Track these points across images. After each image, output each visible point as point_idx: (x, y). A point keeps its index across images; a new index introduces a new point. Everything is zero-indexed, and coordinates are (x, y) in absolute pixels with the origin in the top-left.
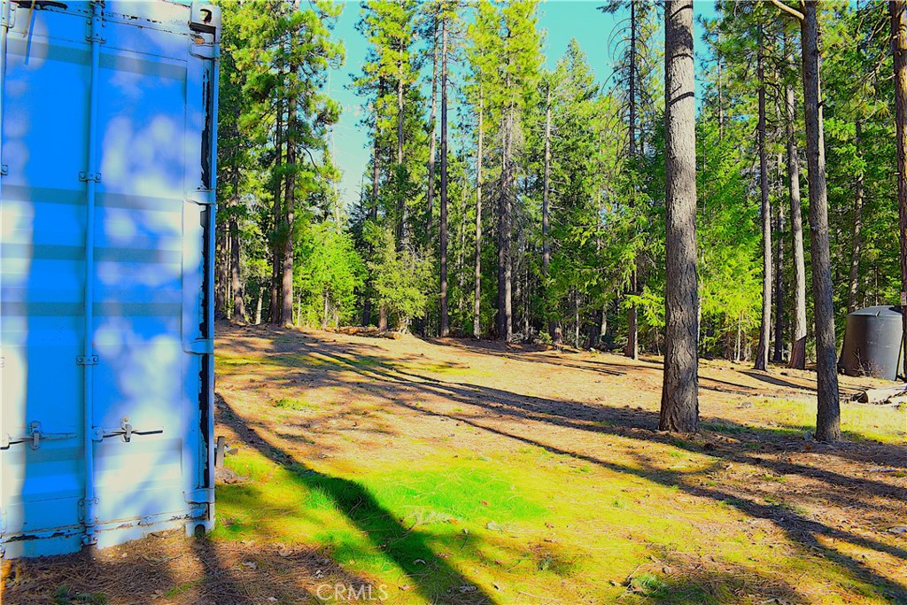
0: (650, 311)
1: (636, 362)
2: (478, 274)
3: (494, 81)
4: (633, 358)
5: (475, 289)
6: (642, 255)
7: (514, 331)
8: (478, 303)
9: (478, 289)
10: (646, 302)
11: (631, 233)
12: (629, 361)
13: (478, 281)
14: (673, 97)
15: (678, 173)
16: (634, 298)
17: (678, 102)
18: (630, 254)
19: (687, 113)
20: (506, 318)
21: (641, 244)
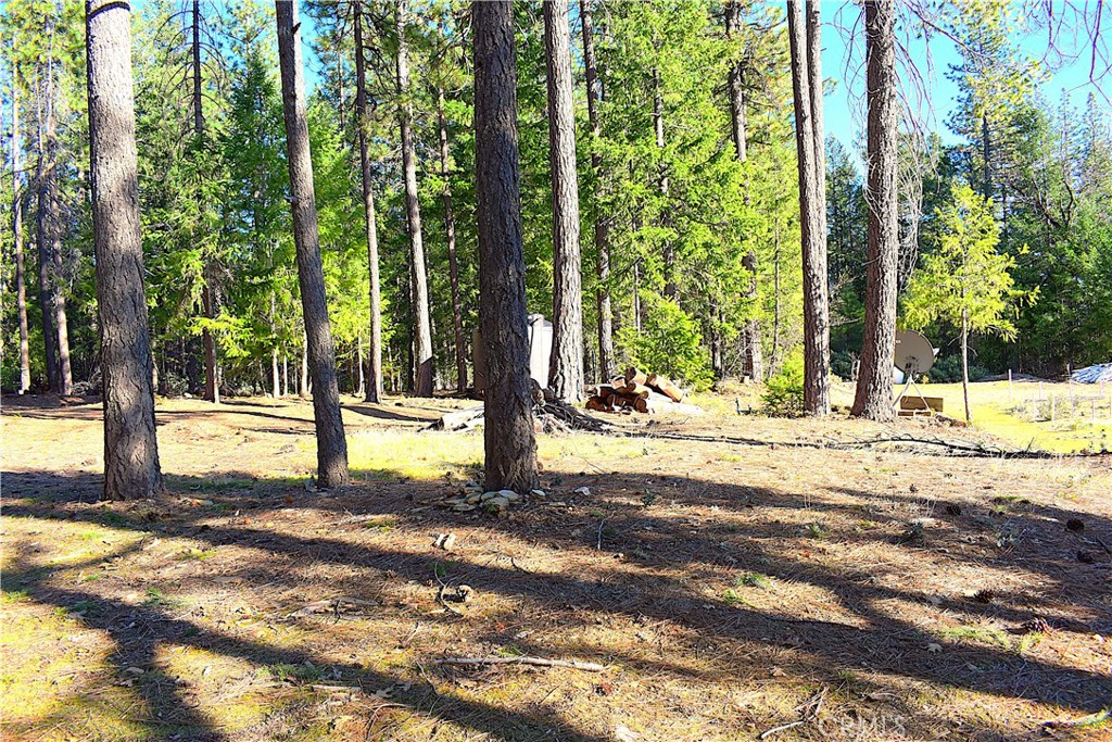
0: (228, 337)
1: (217, 406)
2: (23, 303)
4: (213, 401)
5: (19, 325)
6: (212, 267)
7: (74, 380)
8: (25, 345)
9: (25, 324)
10: (222, 326)
11: (200, 233)
12: (207, 406)
13: (24, 314)
14: (93, 8)
15: (102, 119)
16: (205, 322)
17: (101, 15)
18: (194, 262)
20: (62, 361)
21: (211, 248)
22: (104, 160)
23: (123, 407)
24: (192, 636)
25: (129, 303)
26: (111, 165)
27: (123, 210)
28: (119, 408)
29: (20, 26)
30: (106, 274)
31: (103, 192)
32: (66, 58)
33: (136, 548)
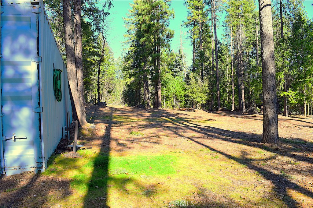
0: (291, 97)
1: (287, 117)
2: (233, 88)
3: (234, 17)
4: (286, 116)
5: (232, 93)
6: (287, 76)
7: (246, 108)
8: (233, 98)
9: (233, 93)
10: (290, 94)
11: (283, 67)
12: (284, 117)
13: (233, 91)
15: (265, 37)
16: (284, 93)
17: (263, 9)
18: (282, 76)
19: (267, 13)
20: (243, 103)
21: (287, 71)
22: (265, 49)
23: (269, 117)
24: (296, 188)
25: (272, 88)
26: (267, 50)
27: (270, 62)
28: (268, 117)
29: (232, 17)
30: (265, 80)
31: (265, 58)
32: (244, 23)
33: (274, 158)
